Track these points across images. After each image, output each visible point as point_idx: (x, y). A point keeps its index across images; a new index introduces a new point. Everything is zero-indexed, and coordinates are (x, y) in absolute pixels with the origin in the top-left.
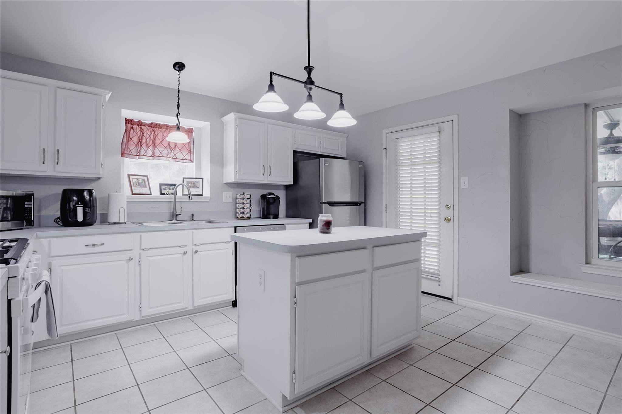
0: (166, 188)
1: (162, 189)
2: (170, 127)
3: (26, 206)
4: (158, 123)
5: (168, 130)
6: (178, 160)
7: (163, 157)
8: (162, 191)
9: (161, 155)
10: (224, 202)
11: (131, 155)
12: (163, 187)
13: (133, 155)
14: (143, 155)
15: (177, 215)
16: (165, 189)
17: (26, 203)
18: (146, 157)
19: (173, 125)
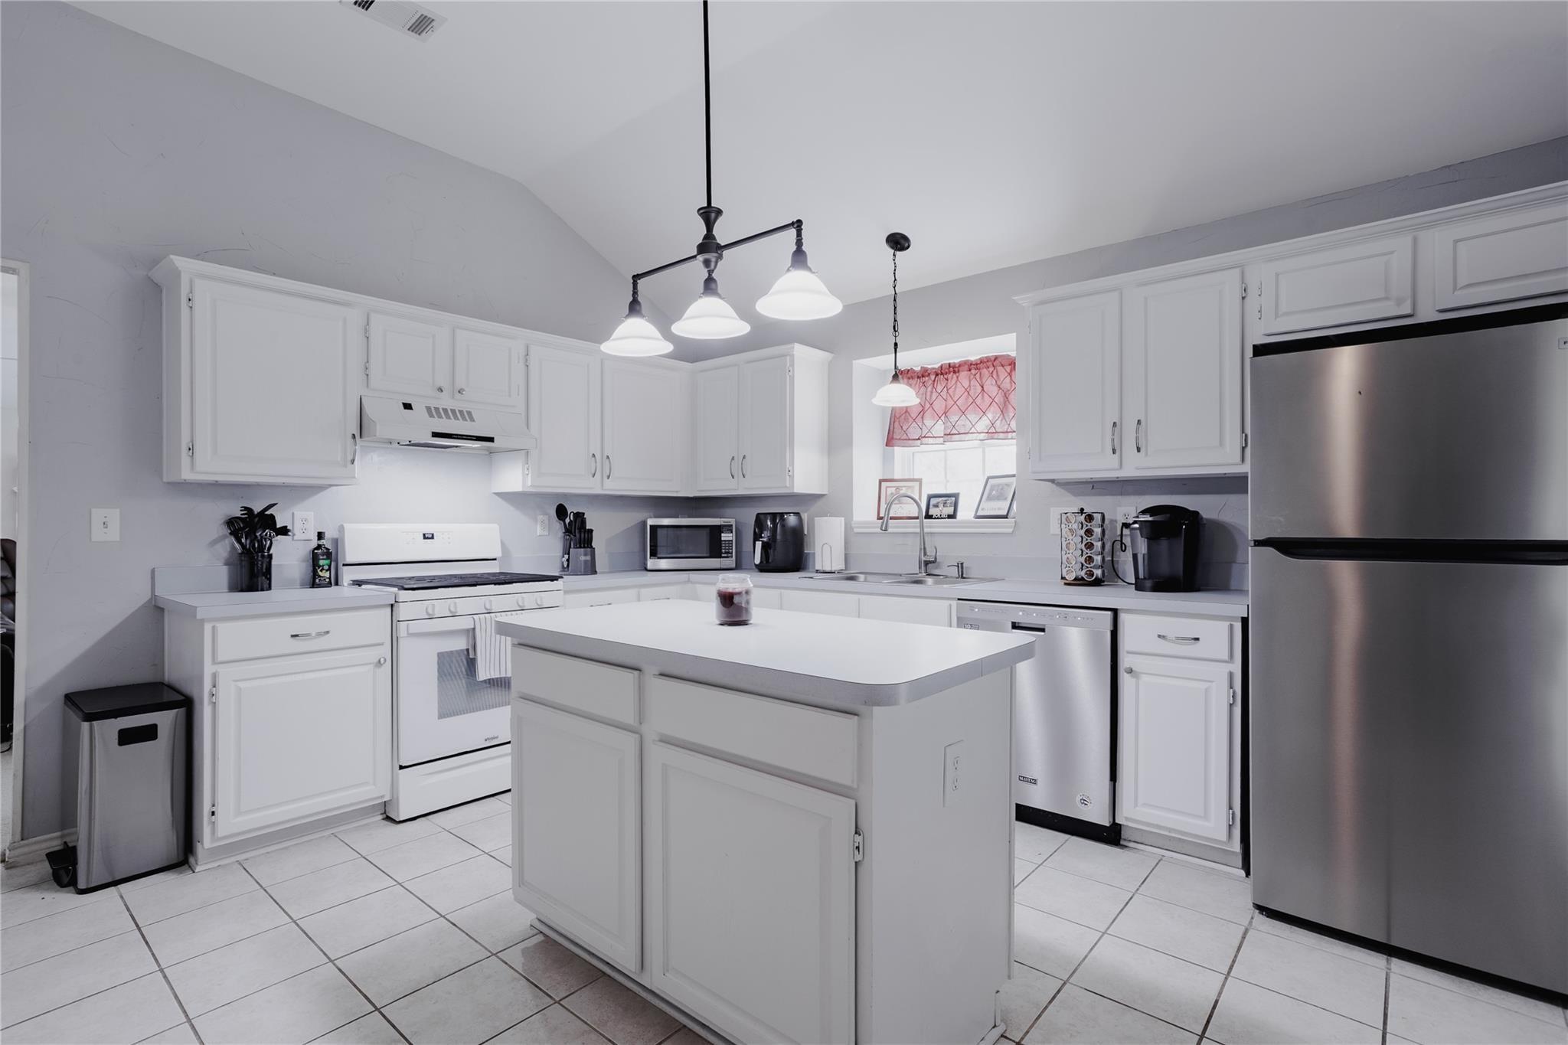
0: (938, 503)
1: (931, 506)
2: (977, 364)
3: (723, 539)
4: (951, 361)
5: (973, 371)
6: (996, 436)
7: (959, 434)
8: (930, 510)
9: (954, 431)
10: (1053, 535)
11: (907, 441)
12: (933, 501)
13: (909, 439)
14: (924, 437)
15: (927, 563)
16: (936, 506)
17: (723, 535)
18: (930, 440)
19: (979, 357)
